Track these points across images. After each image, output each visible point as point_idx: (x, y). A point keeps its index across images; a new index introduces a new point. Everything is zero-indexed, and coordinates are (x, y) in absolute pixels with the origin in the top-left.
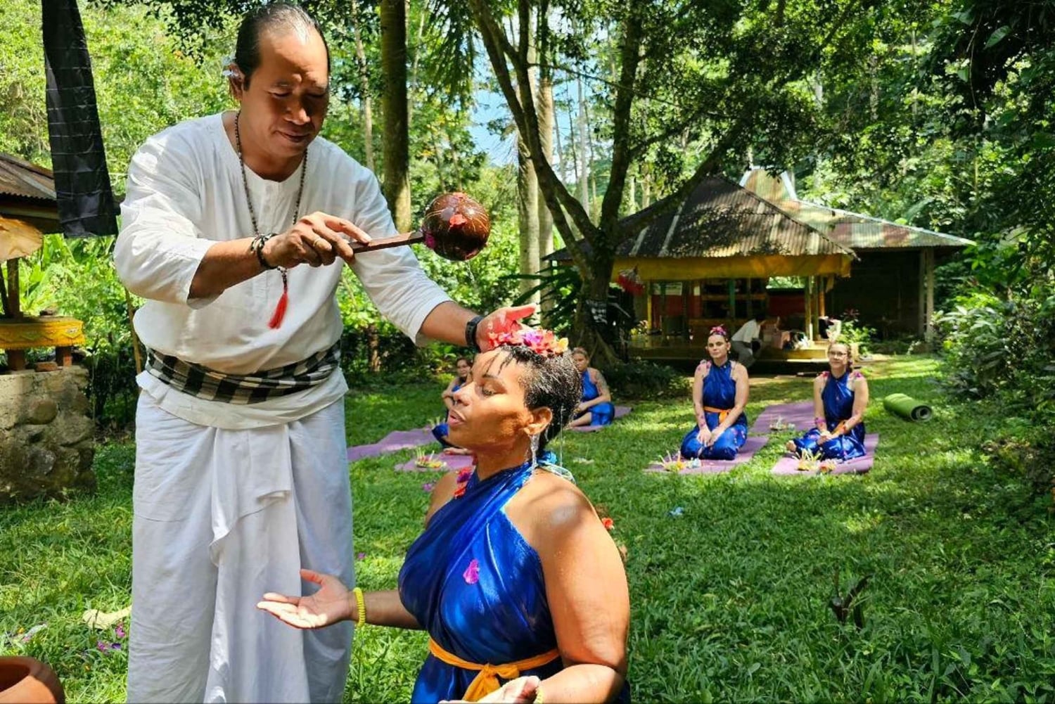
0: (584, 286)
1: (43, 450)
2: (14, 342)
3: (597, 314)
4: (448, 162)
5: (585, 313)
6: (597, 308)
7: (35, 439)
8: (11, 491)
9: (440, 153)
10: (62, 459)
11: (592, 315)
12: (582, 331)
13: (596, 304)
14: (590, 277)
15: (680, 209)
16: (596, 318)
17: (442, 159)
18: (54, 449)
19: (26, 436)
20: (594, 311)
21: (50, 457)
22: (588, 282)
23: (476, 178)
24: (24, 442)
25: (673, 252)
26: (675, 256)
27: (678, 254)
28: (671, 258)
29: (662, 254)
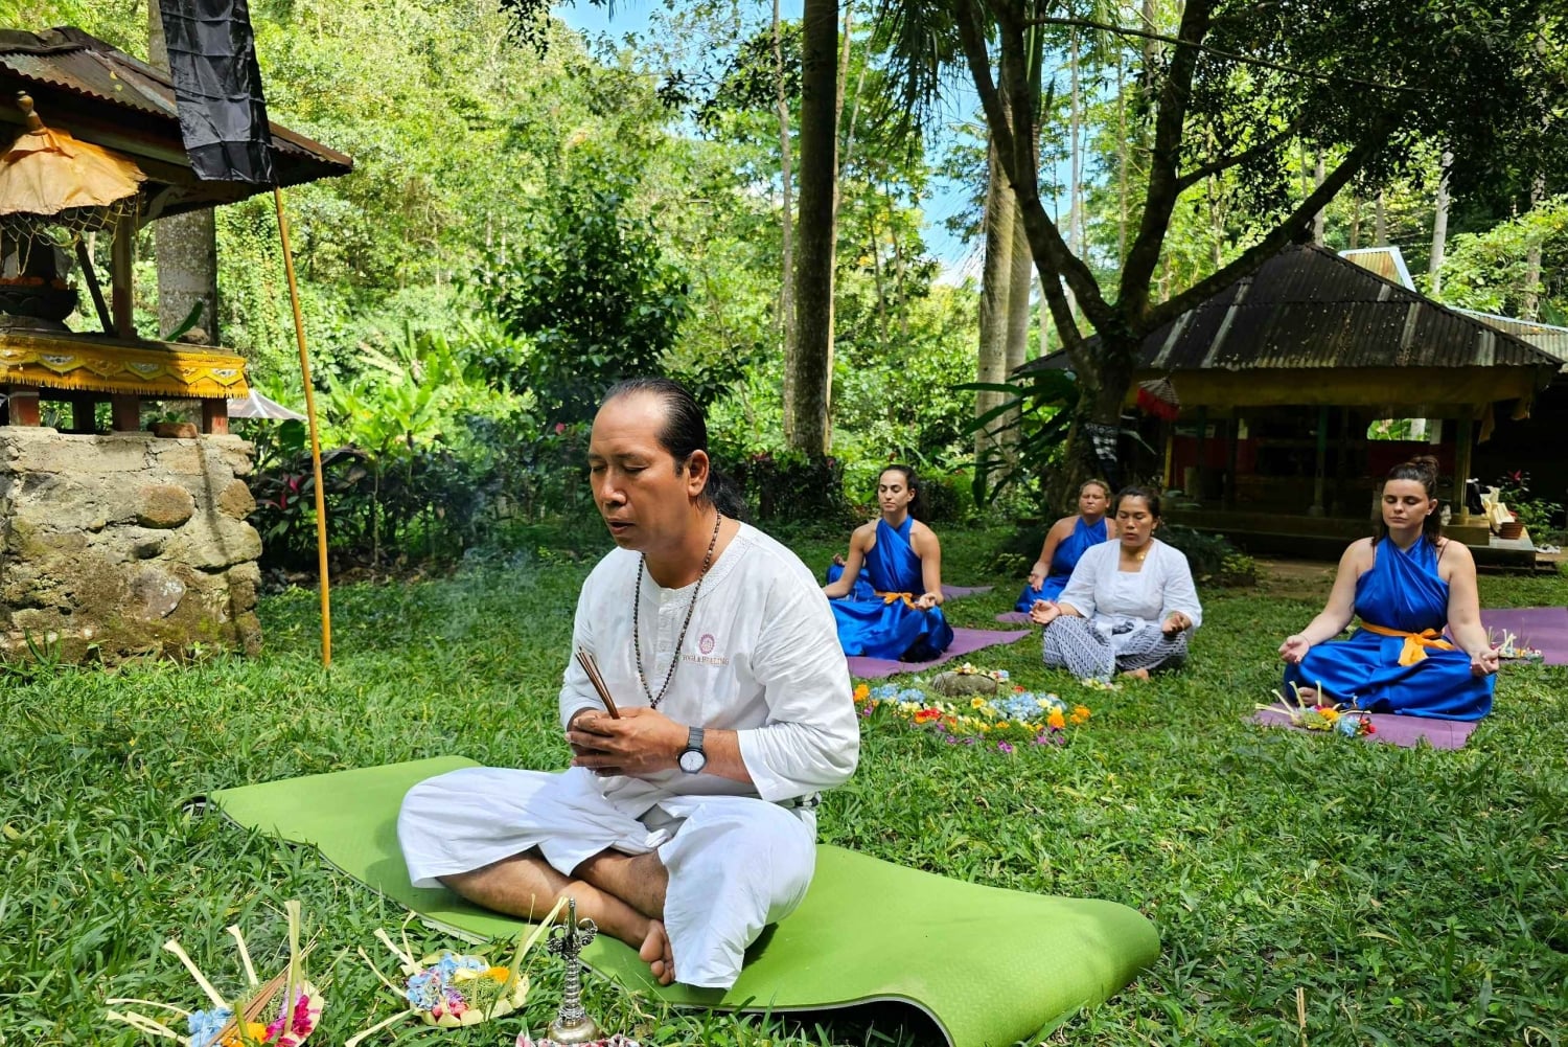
0: (1083, 401)
1: (162, 573)
2: (111, 378)
3: (1102, 445)
4: (890, 274)
5: (1081, 443)
6: (1102, 436)
7: (148, 552)
8: (92, 639)
9: (882, 261)
10: (197, 591)
11: (1094, 447)
12: (1076, 471)
13: (1102, 430)
14: (1096, 386)
15: (1240, 297)
16: (1099, 451)
17: (882, 270)
18: (182, 573)
19: (128, 546)
20: (1096, 441)
21: (175, 587)
22: (1091, 394)
23: (925, 294)
24: (123, 556)
25: (1227, 361)
26: (1229, 366)
27: (1234, 363)
28: (1224, 370)
29: (1207, 363)
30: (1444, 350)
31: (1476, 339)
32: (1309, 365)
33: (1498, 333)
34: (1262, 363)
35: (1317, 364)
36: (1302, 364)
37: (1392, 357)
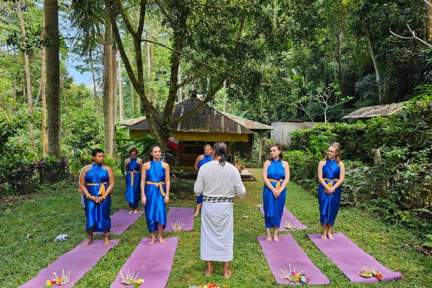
15: (182, 111)
25: (183, 129)
26: (184, 131)
27: (185, 130)
28: (182, 132)
29: (178, 130)
30: (231, 129)
31: (237, 126)
32: (203, 131)
33: (241, 125)
34: (192, 130)
35: (205, 131)
36: (201, 131)
37: (221, 130)
